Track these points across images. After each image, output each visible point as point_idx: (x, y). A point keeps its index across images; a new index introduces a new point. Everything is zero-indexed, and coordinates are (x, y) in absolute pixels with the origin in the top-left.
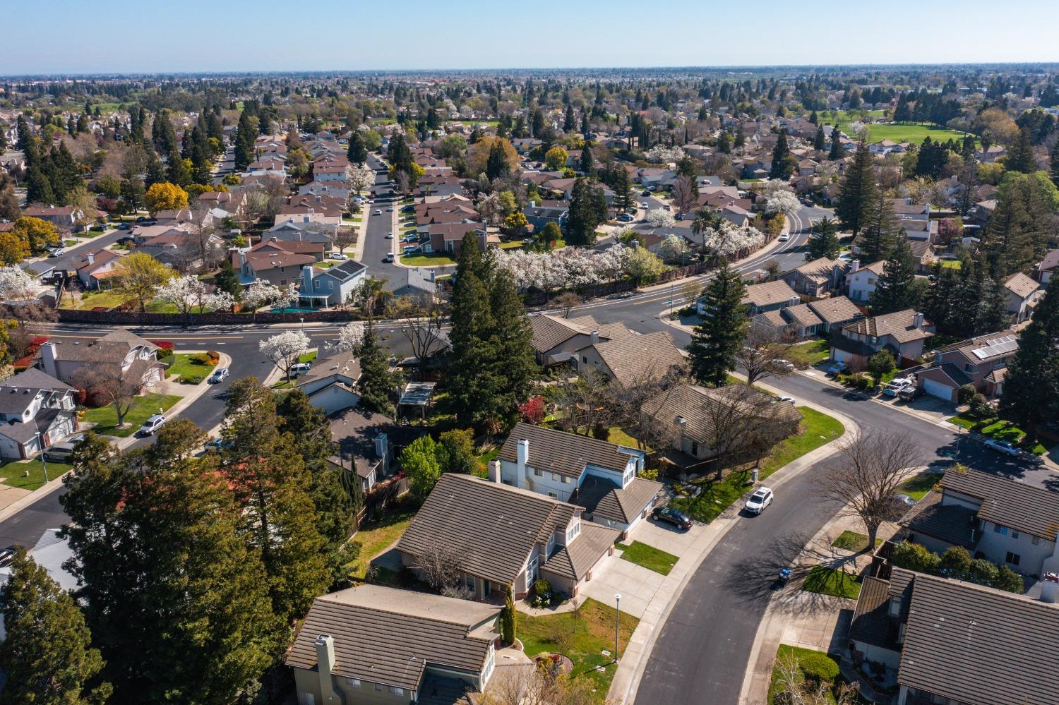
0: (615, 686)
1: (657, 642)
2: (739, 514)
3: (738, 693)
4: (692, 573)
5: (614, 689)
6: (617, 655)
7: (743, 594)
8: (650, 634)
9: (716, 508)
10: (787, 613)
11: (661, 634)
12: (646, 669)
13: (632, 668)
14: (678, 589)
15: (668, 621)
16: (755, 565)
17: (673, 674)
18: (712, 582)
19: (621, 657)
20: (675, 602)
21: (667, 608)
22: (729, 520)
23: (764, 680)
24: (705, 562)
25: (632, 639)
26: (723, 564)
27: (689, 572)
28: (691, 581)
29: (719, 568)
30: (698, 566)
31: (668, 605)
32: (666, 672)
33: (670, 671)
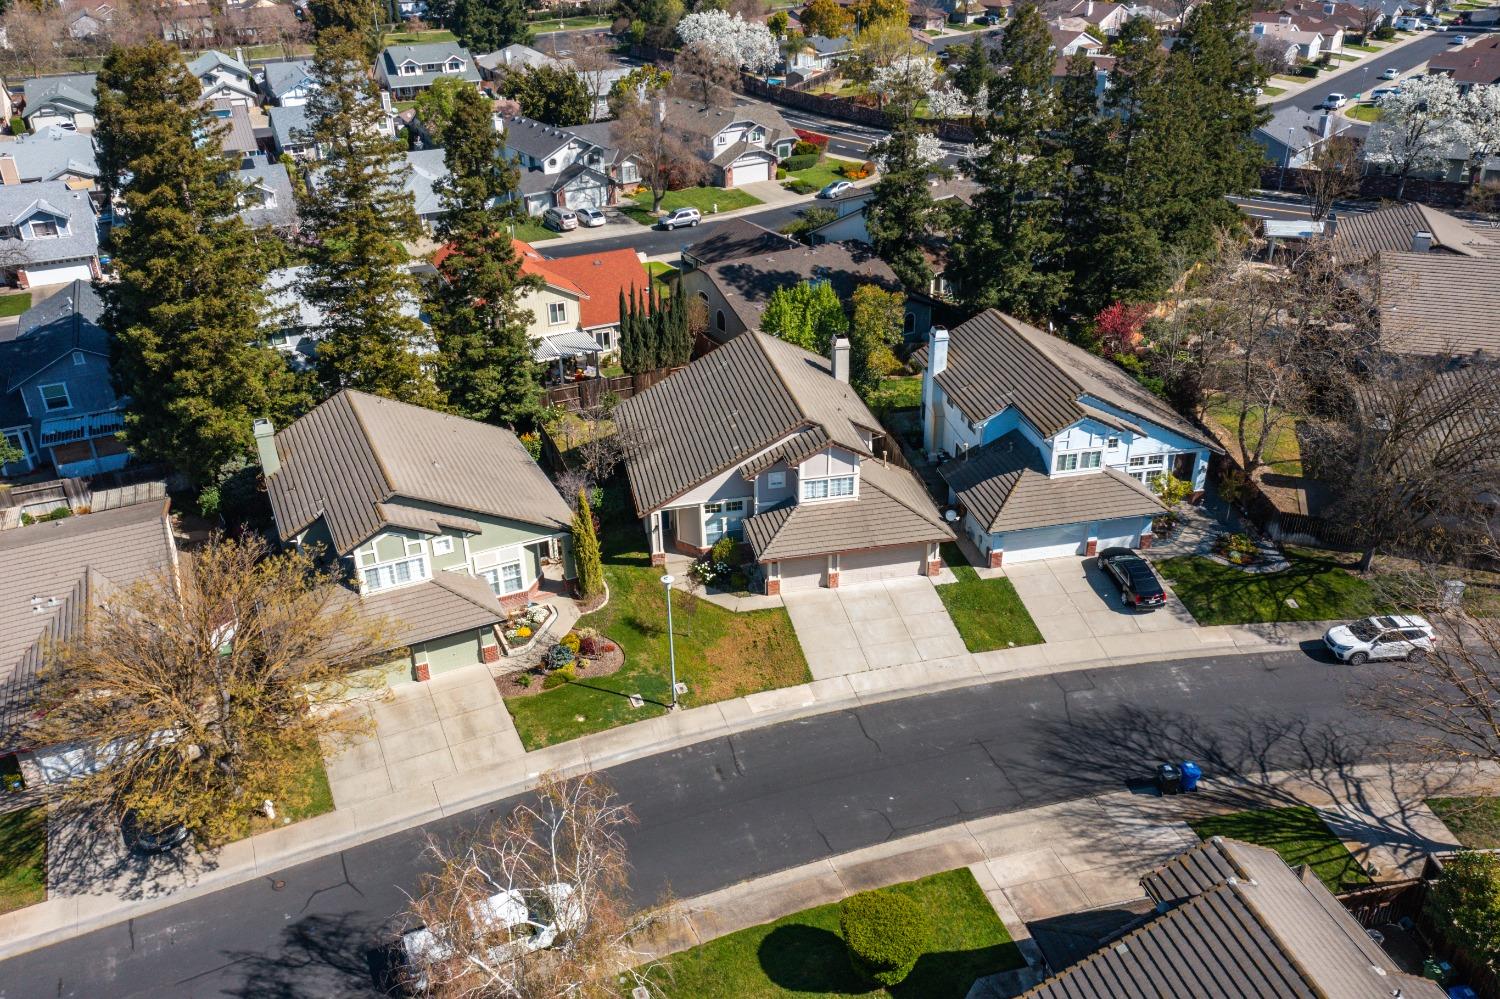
0: (616, 734)
1: (779, 723)
2: (1302, 644)
3: (753, 875)
4: (1024, 675)
5: (606, 737)
6: (689, 701)
7: (1056, 756)
8: (790, 708)
9: (1264, 610)
10: (1082, 834)
11: (805, 719)
12: (693, 745)
13: (678, 731)
14: (955, 681)
15: (849, 711)
16: (1171, 732)
17: (717, 777)
18: (1033, 706)
19: (691, 706)
20: (916, 693)
21: (885, 693)
22: (1264, 641)
23: (831, 891)
24: (1084, 673)
25: (750, 699)
26: (1110, 694)
27: (1024, 670)
28: (1000, 683)
29: (1088, 695)
30: (1056, 671)
31: (895, 691)
32: (713, 768)
33: (719, 771)
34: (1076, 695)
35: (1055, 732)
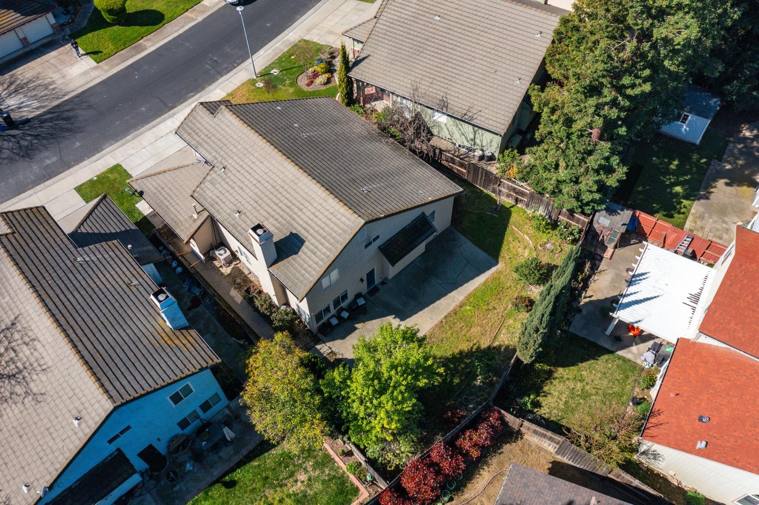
0: (273, 58)
1: (203, 89)
4: (85, 163)
5: (275, 56)
7: (68, 119)
11: (192, 96)
12: (236, 67)
13: (247, 70)
15: (173, 108)
17: (215, 58)
18: (78, 144)
19: (249, 81)
21: (159, 123)
26: (35, 167)
27: (85, 166)
28: (99, 152)
29: (48, 162)
30: (67, 172)
31: (154, 127)
32: (219, 61)
33: (216, 61)
34: (55, 159)
35: (69, 130)
